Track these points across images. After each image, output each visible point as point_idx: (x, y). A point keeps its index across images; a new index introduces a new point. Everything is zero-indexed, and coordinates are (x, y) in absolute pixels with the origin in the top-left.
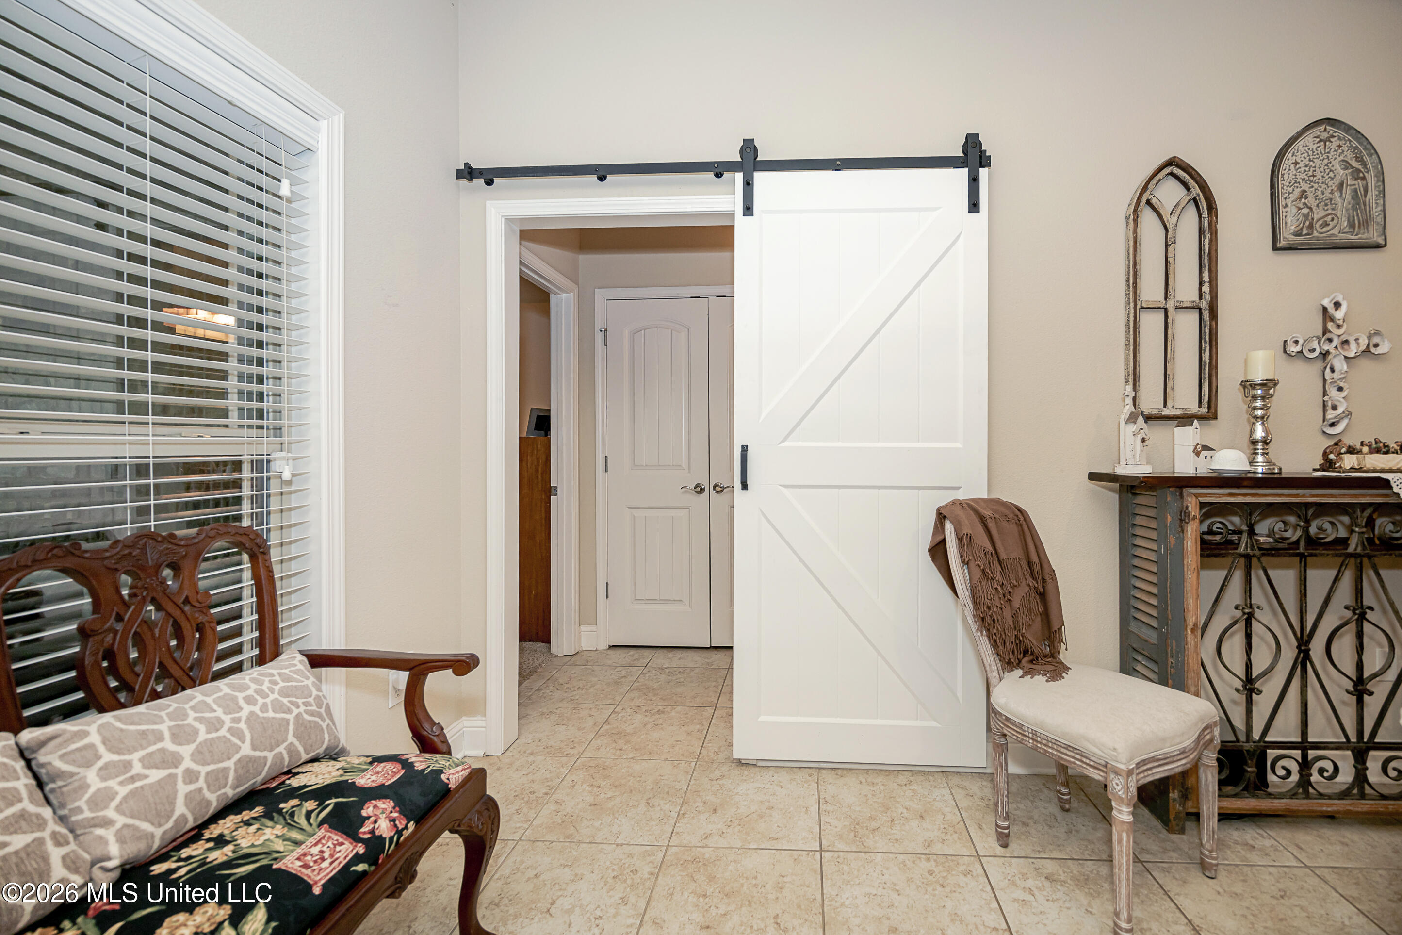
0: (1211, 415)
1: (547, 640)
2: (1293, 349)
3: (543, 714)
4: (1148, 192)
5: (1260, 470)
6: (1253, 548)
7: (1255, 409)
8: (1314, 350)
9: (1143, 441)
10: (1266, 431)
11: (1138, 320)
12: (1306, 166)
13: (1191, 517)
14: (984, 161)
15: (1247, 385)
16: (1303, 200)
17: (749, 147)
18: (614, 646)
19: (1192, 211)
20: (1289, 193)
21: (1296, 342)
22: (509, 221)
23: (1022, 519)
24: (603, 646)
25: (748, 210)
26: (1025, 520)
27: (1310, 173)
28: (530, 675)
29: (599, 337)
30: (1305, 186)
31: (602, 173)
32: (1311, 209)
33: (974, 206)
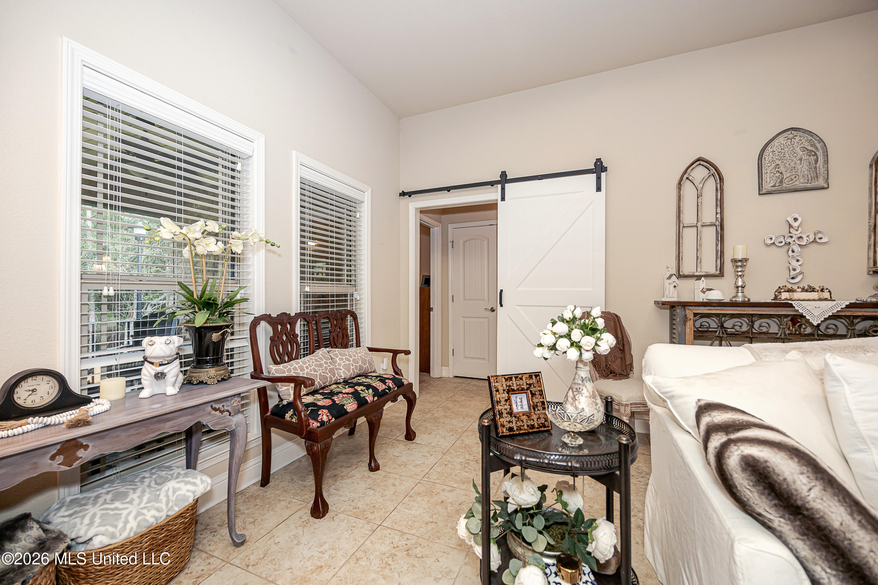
0: (721, 274)
1: (429, 372)
2: (769, 242)
3: (427, 393)
4: (687, 175)
5: (740, 299)
6: (723, 333)
7: (738, 272)
8: (782, 242)
9: (675, 287)
10: (743, 282)
11: (681, 232)
12: (779, 152)
13: (688, 319)
14: (604, 169)
15: (735, 261)
16: (777, 169)
17: (504, 174)
18: (456, 377)
19: (712, 180)
20: (769, 167)
21: (771, 239)
22: (416, 209)
23: (617, 319)
24: (452, 376)
25: (503, 199)
26: (618, 320)
27: (782, 155)
28: (422, 382)
29: (450, 245)
30: (778, 162)
31: (448, 189)
32: (781, 173)
33: (599, 189)
